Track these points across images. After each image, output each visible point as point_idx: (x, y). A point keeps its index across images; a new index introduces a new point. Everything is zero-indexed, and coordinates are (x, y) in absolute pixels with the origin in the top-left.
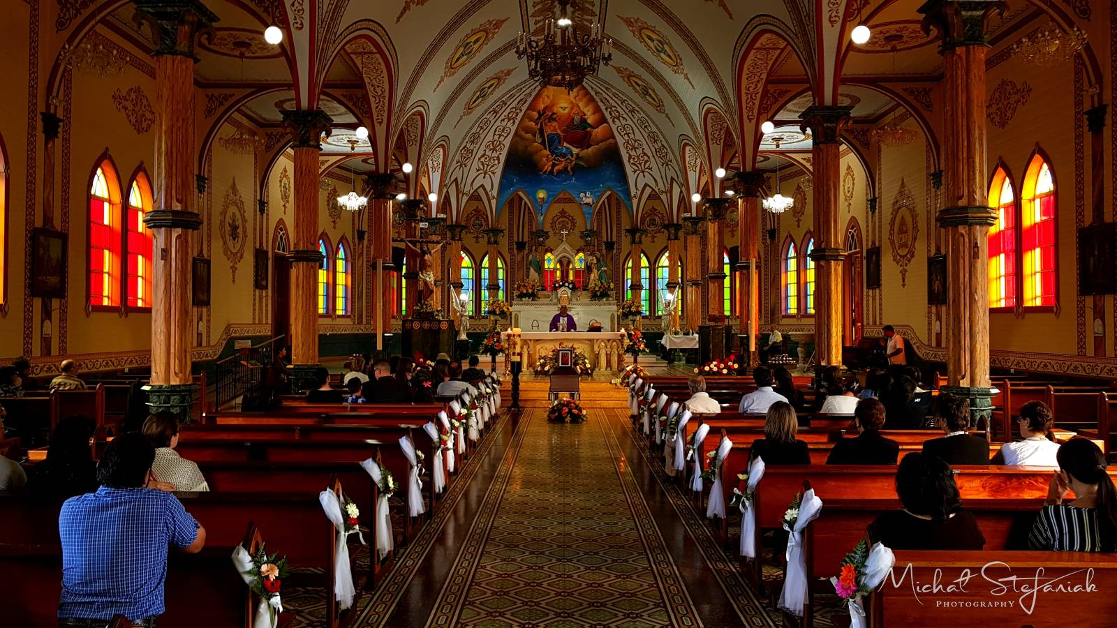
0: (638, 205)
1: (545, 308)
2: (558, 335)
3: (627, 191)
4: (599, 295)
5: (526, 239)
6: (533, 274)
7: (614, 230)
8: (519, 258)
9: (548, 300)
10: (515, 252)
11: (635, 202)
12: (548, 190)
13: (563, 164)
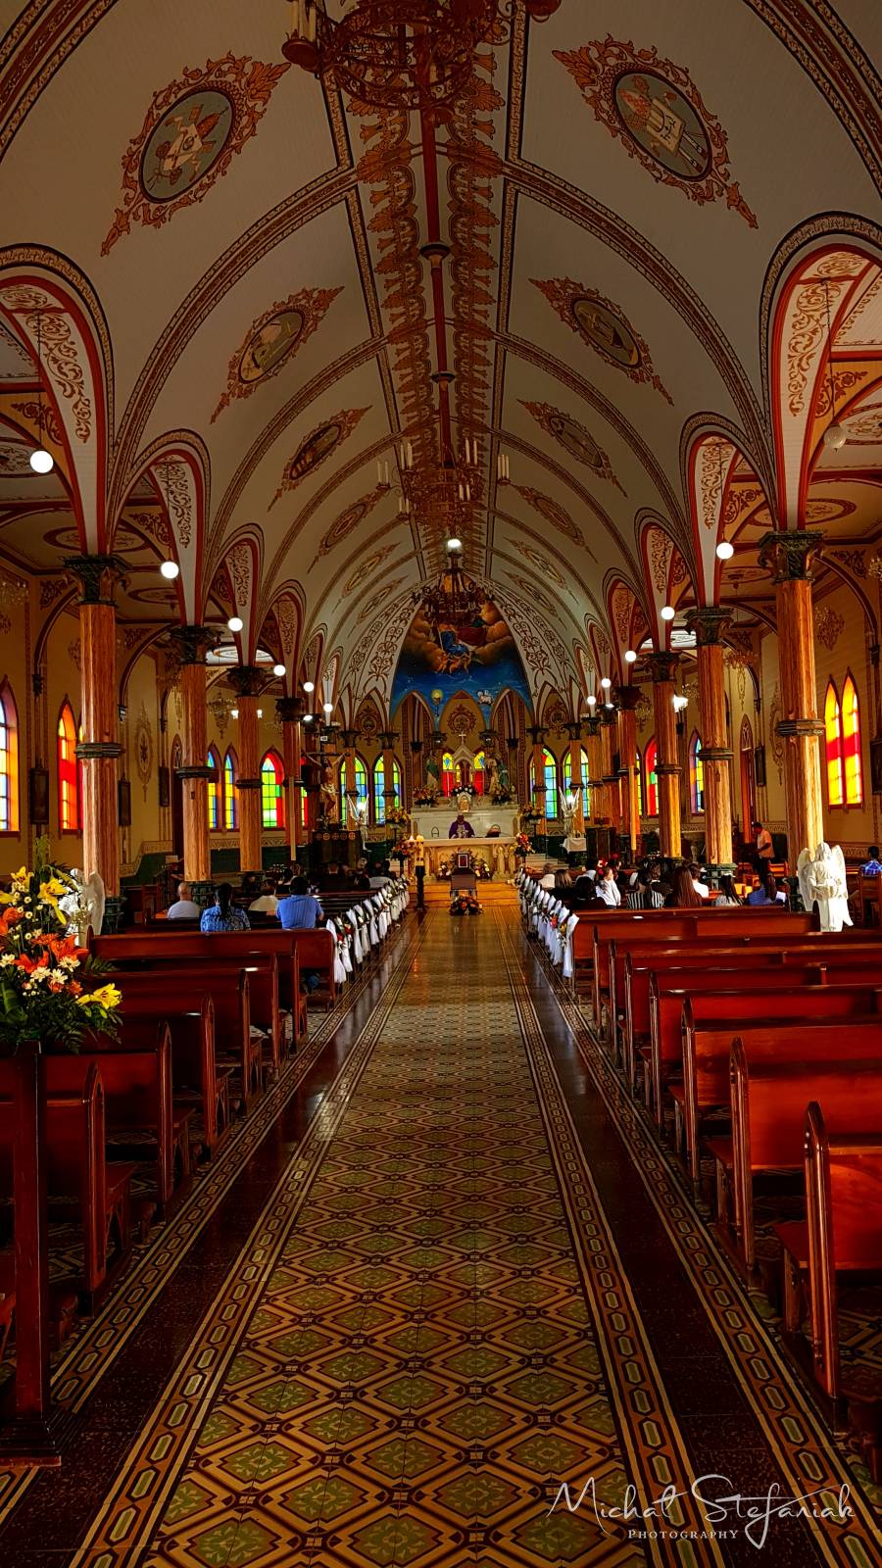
0: (539, 703)
1: (444, 814)
2: (459, 841)
3: (527, 689)
4: (500, 800)
5: (421, 740)
6: (432, 779)
7: (517, 726)
8: (415, 760)
9: (447, 806)
10: (411, 753)
11: (535, 700)
12: (444, 691)
13: (458, 663)
